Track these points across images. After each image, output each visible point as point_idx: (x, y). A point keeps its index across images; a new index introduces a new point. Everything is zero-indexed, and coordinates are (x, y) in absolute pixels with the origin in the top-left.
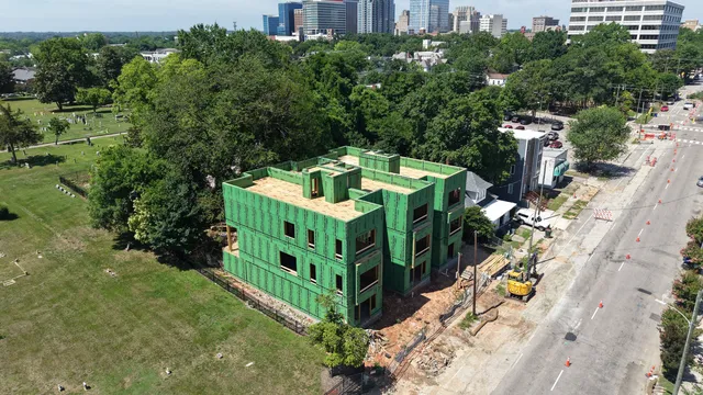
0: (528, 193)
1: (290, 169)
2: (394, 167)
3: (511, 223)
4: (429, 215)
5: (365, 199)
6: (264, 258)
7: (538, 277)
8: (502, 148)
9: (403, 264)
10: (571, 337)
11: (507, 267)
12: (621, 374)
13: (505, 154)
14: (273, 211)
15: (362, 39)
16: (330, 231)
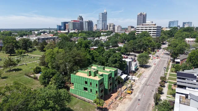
0: (130, 72)
1: (82, 70)
2: (104, 69)
3: (127, 79)
4: (112, 78)
5: (100, 76)
6: (80, 89)
7: (133, 90)
8: (123, 64)
9: (107, 88)
10: (139, 100)
11: (127, 88)
12: (148, 105)
13: (124, 65)
14: (83, 79)
15: (86, 33)
16: (95, 82)
